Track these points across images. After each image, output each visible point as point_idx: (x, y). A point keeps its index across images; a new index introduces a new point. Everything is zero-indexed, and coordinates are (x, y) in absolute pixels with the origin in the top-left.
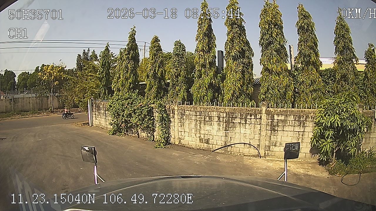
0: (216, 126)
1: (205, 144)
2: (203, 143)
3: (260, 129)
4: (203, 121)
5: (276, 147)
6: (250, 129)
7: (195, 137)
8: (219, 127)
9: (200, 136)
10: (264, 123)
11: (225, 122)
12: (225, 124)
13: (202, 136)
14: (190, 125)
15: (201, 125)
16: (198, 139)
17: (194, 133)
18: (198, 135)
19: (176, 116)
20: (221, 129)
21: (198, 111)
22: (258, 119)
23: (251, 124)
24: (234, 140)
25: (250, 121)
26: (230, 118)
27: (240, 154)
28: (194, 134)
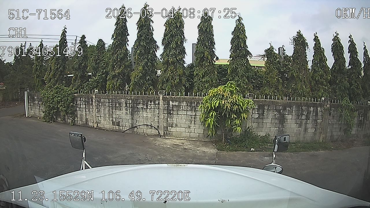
0: (124, 111)
1: (117, 126)
2: (115, 125)
3: (159, 113)
4: (114, 107)
5: (173, 128)
6: (151, 113)
7: (108, 120)
8: (126, 112)
9: (113, 120)
10: (162, 108)
11: (131, 108)
12: (131, 109)
13: (114, 120)
14: (105, 111)
15: (113, 111)
16: (111, 122)
17: (108, 117)
18: (111, 119)
19: (94, 104)
20: (128, 113)
21: (110, 99)
22: (157, 104)
23: (151, 109)
24: (138, 123)
25: (150, 106)
26: (135, 104)
27: (144, 134)
28: (108, 119)
